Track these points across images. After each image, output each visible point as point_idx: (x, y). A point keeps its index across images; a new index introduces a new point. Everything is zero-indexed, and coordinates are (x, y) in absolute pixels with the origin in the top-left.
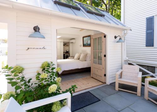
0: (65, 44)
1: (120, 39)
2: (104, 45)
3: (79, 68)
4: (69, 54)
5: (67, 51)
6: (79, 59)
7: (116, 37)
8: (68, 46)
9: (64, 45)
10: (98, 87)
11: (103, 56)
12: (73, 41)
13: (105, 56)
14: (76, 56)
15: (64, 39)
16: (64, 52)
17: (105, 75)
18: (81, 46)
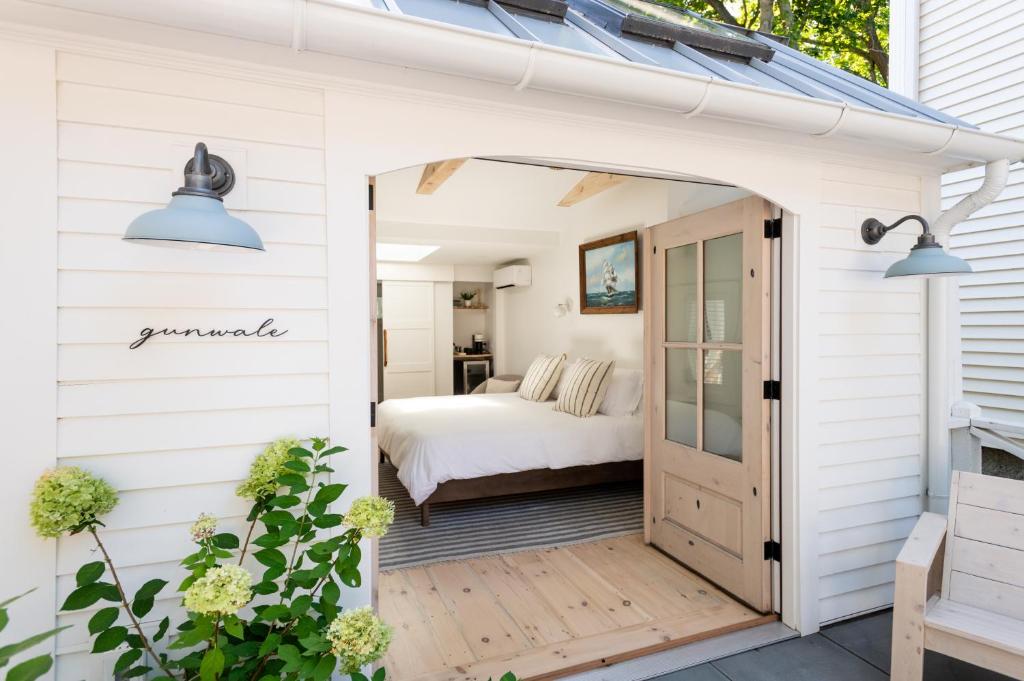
0: (466, 297)
1: (923, 242)
2: (765, 301)
3: (556, 465)
4: (491, 360)
5: (479, 338)
6: (552, 397)
7: (872, 232)
8: (482, 306)
9: (457, 303)
10: (712, 656)
11: (753, 391)
12: (512, 275)
13: (773, 390)
14: (535, 377)
15: (457, 266)
16: (457, 349)
17: (773, 551)
18: (569, 305)
